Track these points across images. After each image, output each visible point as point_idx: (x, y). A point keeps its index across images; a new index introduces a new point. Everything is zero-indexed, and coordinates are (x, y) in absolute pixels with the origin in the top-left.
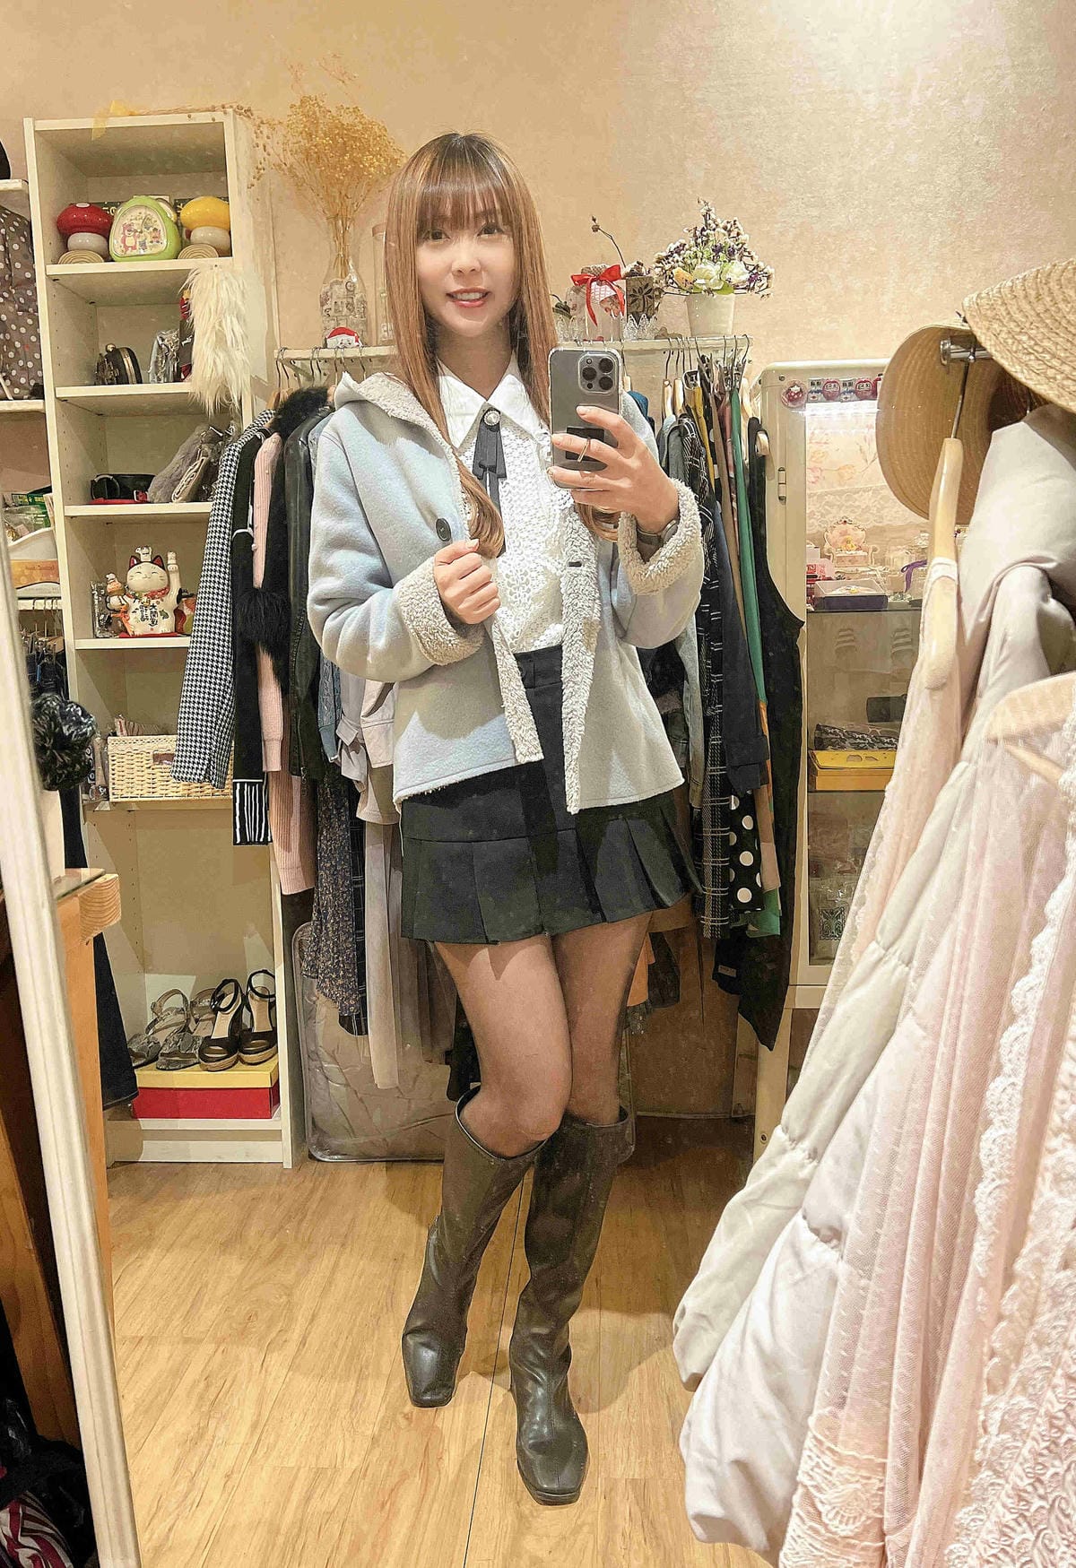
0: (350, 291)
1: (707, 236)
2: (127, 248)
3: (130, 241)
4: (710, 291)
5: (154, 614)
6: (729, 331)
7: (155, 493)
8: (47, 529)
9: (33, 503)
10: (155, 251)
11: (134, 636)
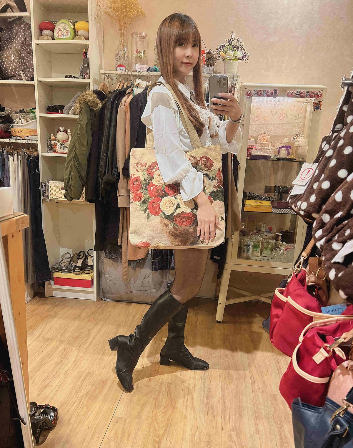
0: (124, 54)
1: (232, 42)
2: (59, 35)
3: (60, 33)
4: (230, 60)
5: (64, 147)
6: (235, 73)
7: (65, 111)
8: (36, 120)
9: (32, 112)
10: (67, 37)
11: (58, 153)
